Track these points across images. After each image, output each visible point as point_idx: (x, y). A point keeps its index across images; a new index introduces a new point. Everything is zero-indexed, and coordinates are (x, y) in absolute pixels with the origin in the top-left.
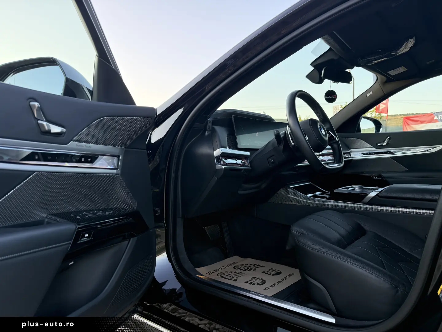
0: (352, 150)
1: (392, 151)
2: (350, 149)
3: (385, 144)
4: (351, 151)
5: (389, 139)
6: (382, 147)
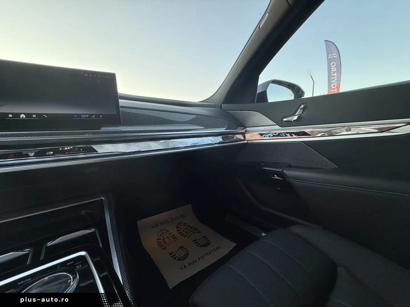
0: (247, 129)
1: (307, 131)
2: (245, 128)
3: (295, 118)
4: (246, 131)
5: (304, 109)
6: (290, 124)
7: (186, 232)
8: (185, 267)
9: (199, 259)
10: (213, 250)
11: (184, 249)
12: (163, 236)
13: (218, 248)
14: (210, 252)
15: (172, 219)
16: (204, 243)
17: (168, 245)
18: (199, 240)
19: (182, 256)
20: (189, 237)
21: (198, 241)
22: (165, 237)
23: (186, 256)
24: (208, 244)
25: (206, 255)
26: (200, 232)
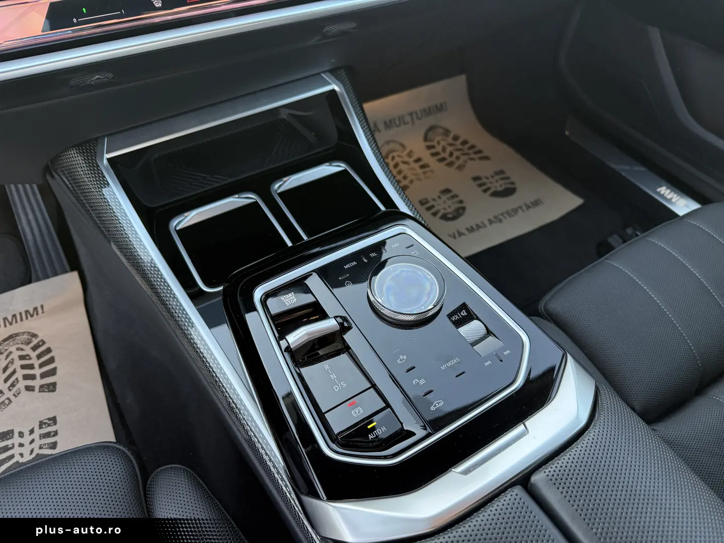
7: (451, 154)
8: (460, 234)
9: (491, 222)
10: (524, 207)
11: (453, 197)
12: (393, 158)
13: (536, 203)
14: (515, 211)
15: (414, 115)
16: (500, 189)
17: (411, 182)
18: (487, 178)
19: (449, 210)
20: (460, 168)
21: (484, 180)
22: (397, 159)
23: (459, 212)
24: (509, 192)
25: (506, 215)
26: (486, 158)
